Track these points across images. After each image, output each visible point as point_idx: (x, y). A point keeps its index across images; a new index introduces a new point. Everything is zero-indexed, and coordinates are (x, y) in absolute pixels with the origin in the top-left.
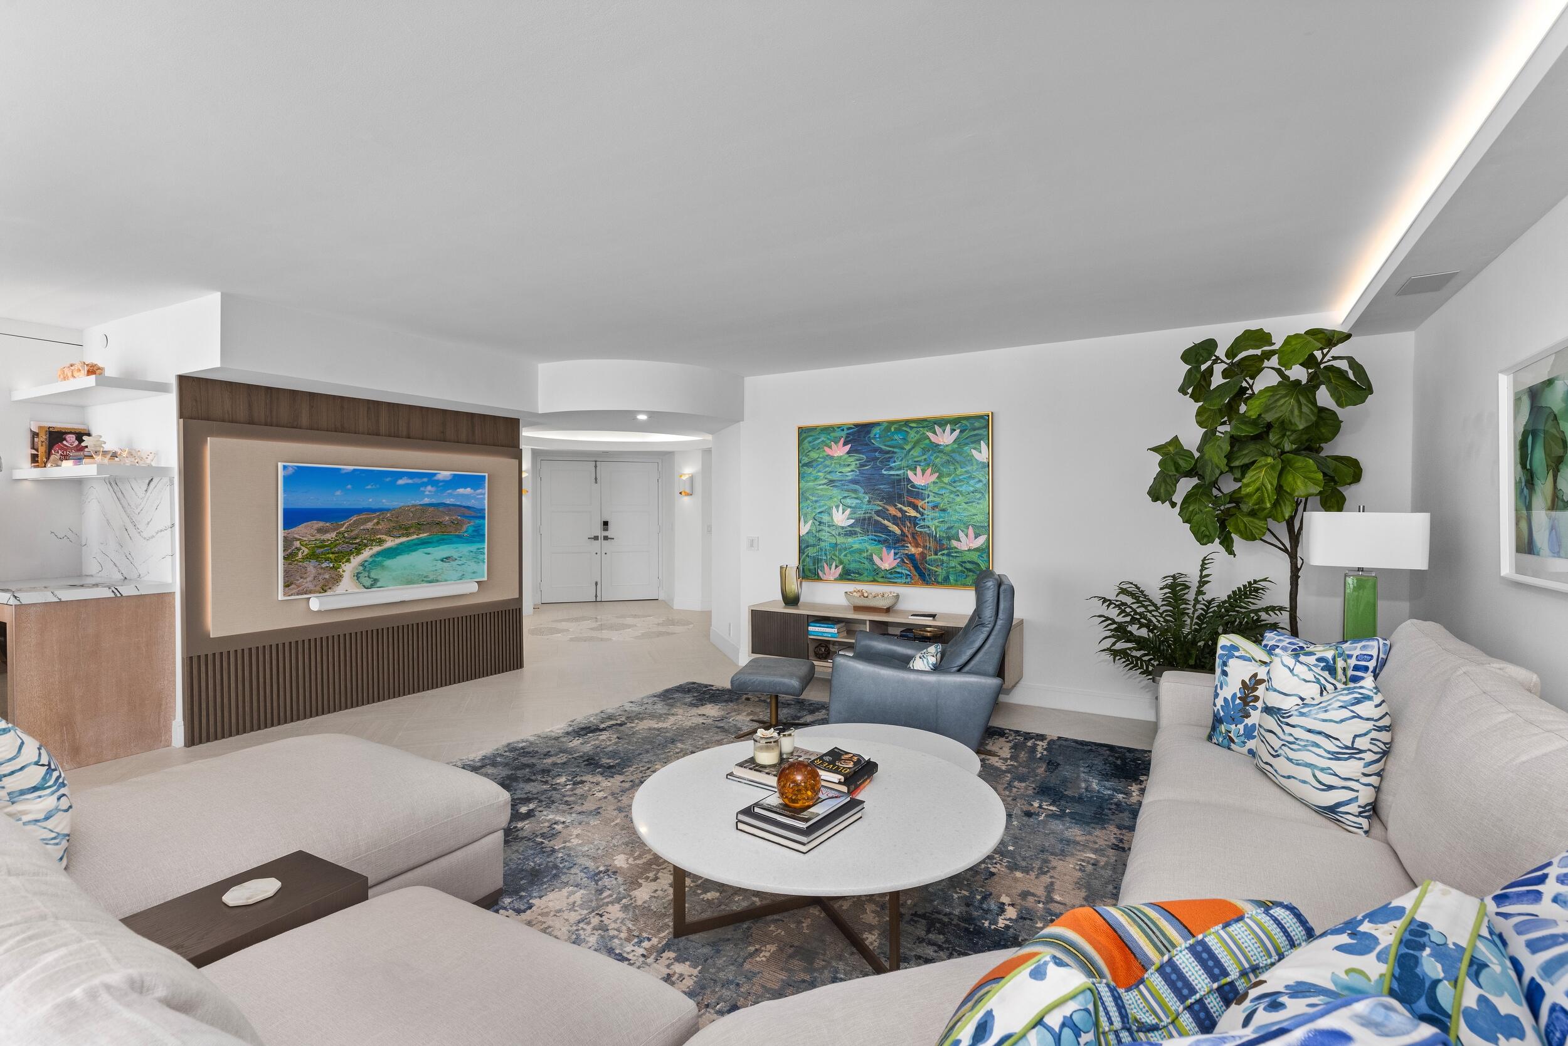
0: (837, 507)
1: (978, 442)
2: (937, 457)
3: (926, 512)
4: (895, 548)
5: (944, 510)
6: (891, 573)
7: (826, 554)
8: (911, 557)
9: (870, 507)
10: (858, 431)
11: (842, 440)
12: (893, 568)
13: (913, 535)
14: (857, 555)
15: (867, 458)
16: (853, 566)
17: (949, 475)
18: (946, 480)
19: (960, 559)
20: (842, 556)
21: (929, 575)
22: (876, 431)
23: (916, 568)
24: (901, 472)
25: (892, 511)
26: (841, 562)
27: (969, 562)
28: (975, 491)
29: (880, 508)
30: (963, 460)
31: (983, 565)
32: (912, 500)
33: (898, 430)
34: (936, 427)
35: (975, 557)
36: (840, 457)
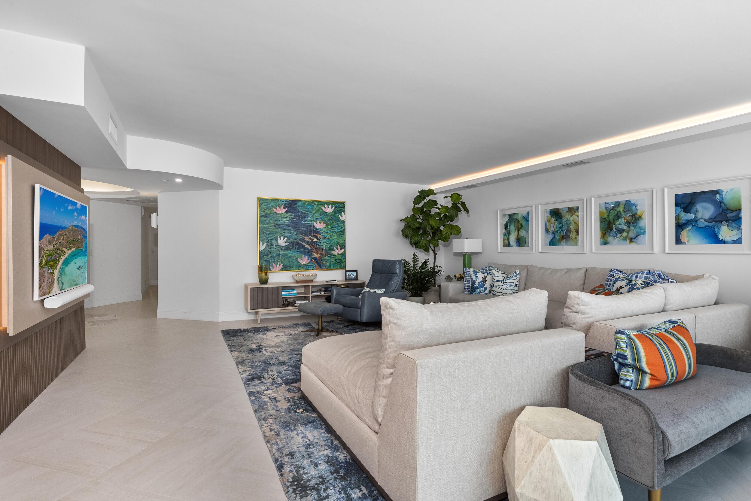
0: (280, 237)
1: (341, 212)
2: (325, 217)
3: (321, 240)
4: (308, 255)
5: (329, 239)
6: (306, 266)
7: (274, 259)
8: (315, 259)
9: (297, 237)
10: (291, 203)
11: (283, 206)
12: (307, 264)
13: (316, 249)
14: (290, 259)
15: (295, 215)
16: (289, 264)
17: (331, 225)
18: (329, 227)
19: (334, 258)
20: (283, 260)
21: (322, 265)
22: (299, 203)
23: (317, 263)
24: (311, 222)
25: (307, 239)
26: (282, 262)
27: (339, 259)
28: (340, 232)
29: (301, 238)
30: (336, 219)
31: (343, 261)
32: (316, 234)
33: (309, 205)
34: (325, 205)
35: (340, 257)
36: (281, 214)
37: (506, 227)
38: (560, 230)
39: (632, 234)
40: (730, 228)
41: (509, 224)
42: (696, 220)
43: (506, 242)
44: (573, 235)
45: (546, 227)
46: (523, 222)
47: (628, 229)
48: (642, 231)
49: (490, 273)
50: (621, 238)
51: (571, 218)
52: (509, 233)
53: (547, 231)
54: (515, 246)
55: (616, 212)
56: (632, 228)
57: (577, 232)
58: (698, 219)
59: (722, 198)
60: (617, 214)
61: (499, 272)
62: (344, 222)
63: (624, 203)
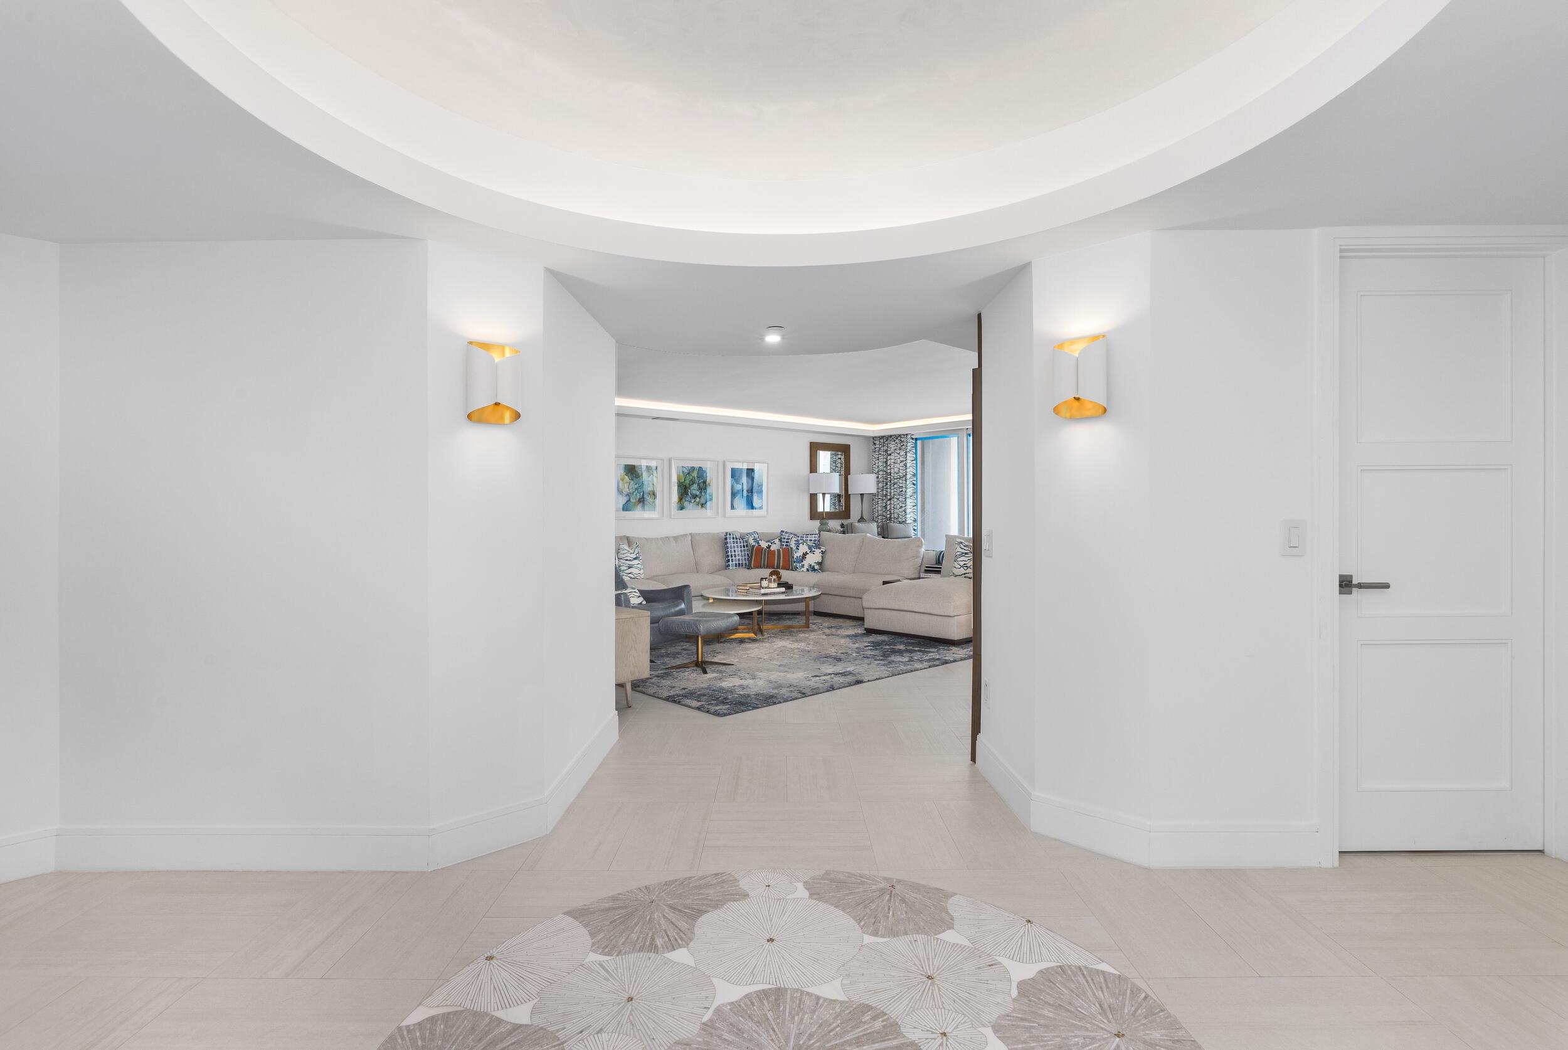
38: (637, 491)
39: (703, 501)
44: (649, 499)
45: (618, 487)
47: (700, 495)
48: (710, 497)
51: (649, 479)
53: (620, 491)
55: (691, 478)
56: (703, 494)
57: (656, 495)
63: (697, 469)
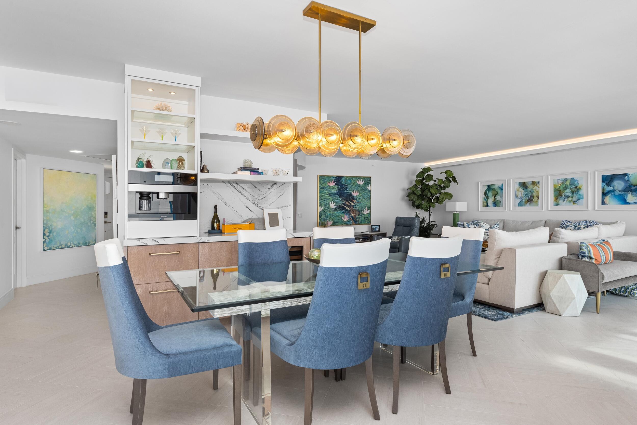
0: (331, 202)
1: (368, 184)
2: (359, 188)
3: (356, 204)
4: (348, 214)
5: (360, 203)
6: (347, 222)
7: (328, 217)
8: (352, 217)
9: (341, 202)
10: (338, 179)
11: (333, 181)
12: (347, 220)
13: (353, 210)
14: (337, 217)
15: (340, 187)
16: (336, 221)
17: (362, 193)
18: (361, 194)
19: (364, 217)
20: (333, 218)
21: (357, 222)
22: (343, 179)
23: (353, 220)
24: (350, 192)
25: (347, 203)
26: (332, 220)
27: (366, 217)
28: (368, 198)
29: (344, 202)
30: (365, 189)
31: (369, 218)
32: (353, 200)
33: (349, 179)
34: (359, 179)
35: (367, 216)
36: (332, 186)
37: (485, 194)
38: (526, 196)
39: (574, 199)
40: (633, 195)
41: (487, 192)
42: (614, 191)
43: (485, 204)
44: (535, 199)
45: (516, 194)
46: (499, 191)
47: (572, 196)
48: (581, 197)
49: (478, 225)
50: (568, 201)
51: (534, 189)
52: (488, 198)
53: (516, 196)
54: (493, 206)
55: (565, 185)
56: (575, 195)
57: (538, 198)
58: (615, 190)
59: (629, 178)
60: (565, 186)
61: (485, 224)
62: (370, 191)
63: (570, 179)
